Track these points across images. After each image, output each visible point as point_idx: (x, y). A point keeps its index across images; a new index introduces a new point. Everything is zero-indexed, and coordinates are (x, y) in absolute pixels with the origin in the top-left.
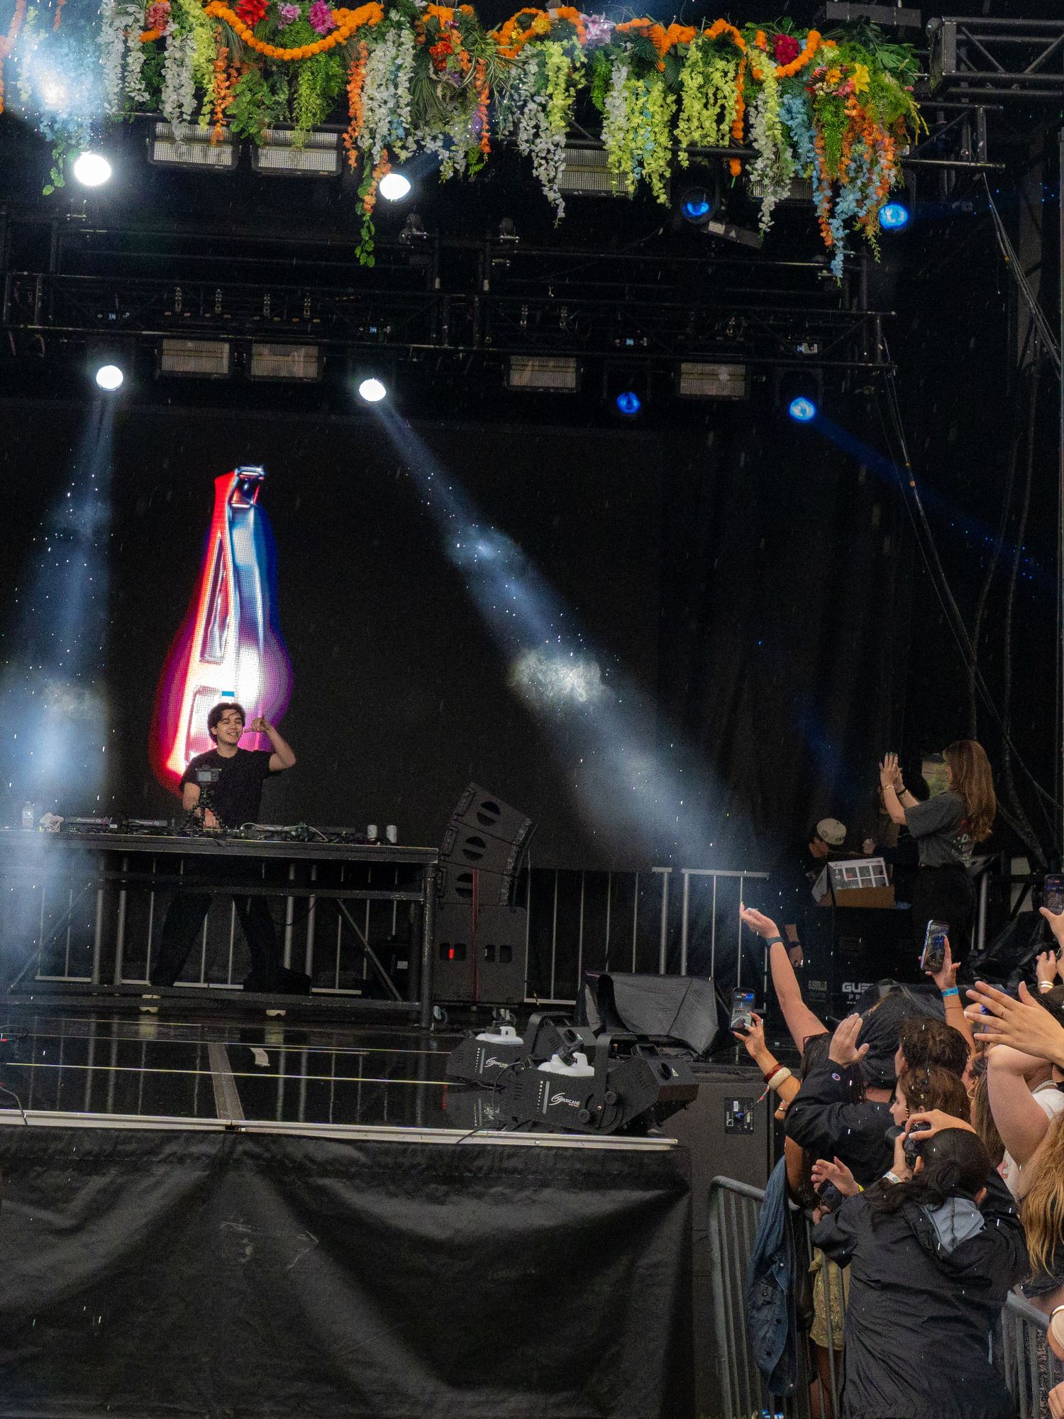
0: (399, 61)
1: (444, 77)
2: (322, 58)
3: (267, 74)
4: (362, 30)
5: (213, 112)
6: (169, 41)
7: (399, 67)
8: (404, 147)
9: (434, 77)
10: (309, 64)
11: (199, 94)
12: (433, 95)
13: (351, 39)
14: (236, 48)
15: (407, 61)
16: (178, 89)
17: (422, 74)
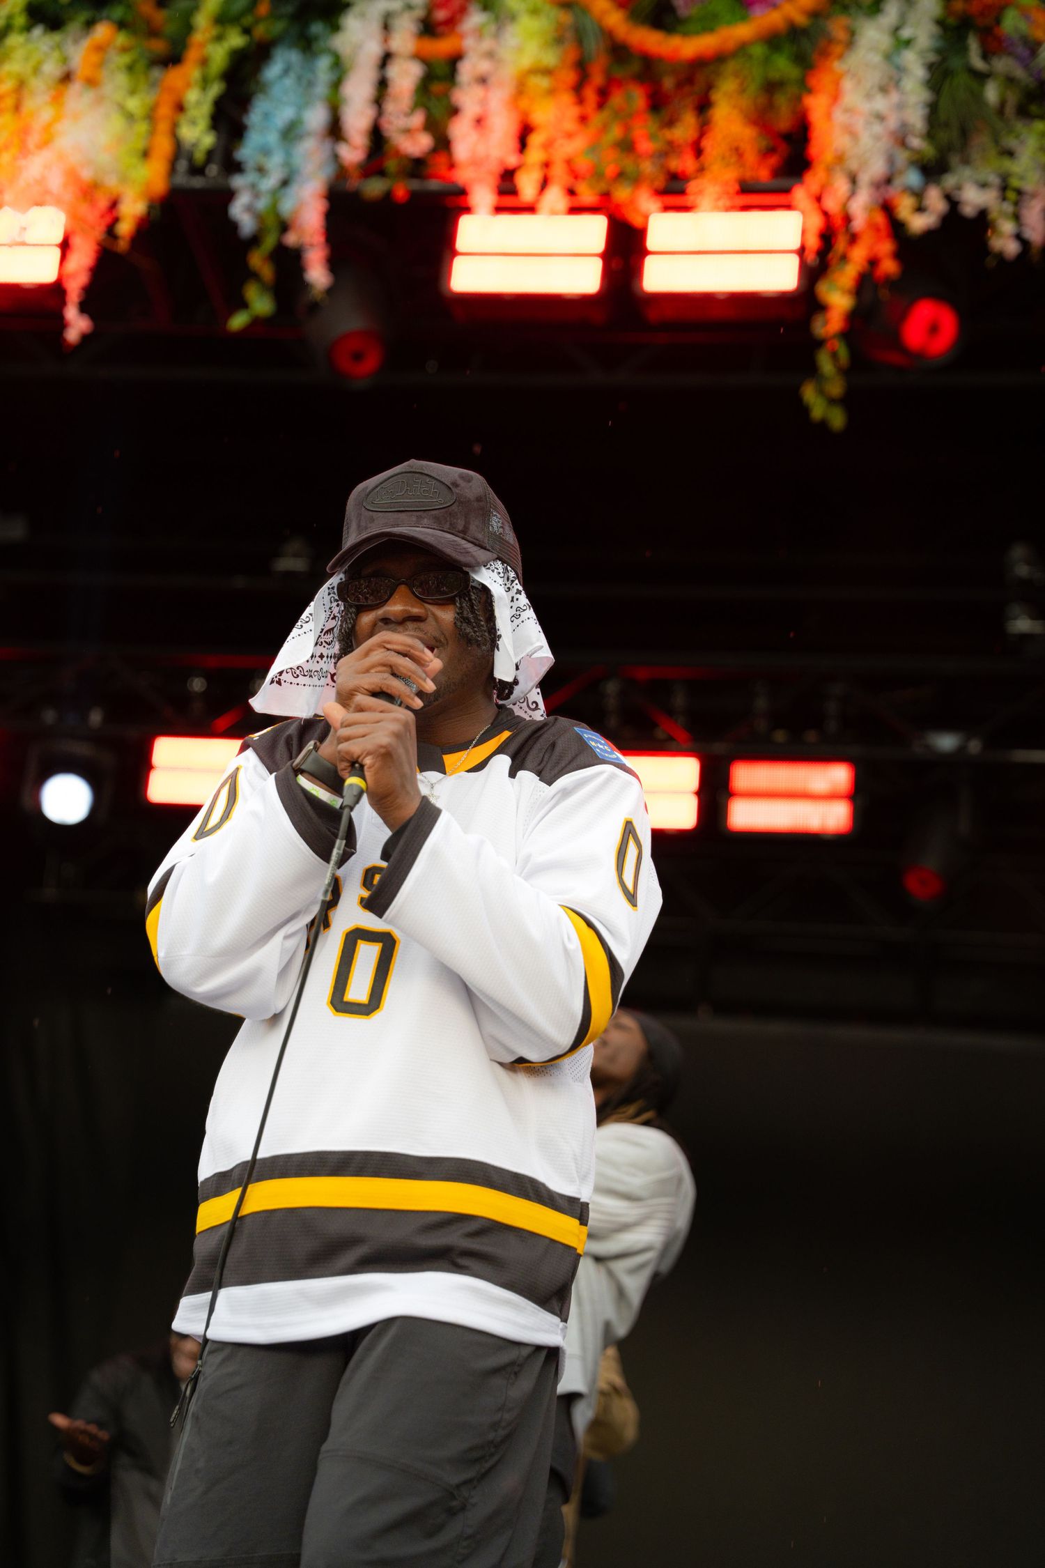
0: (906, 33)
1: (1002, 64)
2: (758, 51)
3: (657, 103)
5: (547, 165)
6: (469, 43)
7: (908, 43)
8: (920, 209)
9: (978, 63)
10: (731, 66)
11: (524, 134)
12: (978, 98)
13: (815, 15)
14: (594, 46)
15: (923, 32)
16: (479, 122)
17: (955, 63)
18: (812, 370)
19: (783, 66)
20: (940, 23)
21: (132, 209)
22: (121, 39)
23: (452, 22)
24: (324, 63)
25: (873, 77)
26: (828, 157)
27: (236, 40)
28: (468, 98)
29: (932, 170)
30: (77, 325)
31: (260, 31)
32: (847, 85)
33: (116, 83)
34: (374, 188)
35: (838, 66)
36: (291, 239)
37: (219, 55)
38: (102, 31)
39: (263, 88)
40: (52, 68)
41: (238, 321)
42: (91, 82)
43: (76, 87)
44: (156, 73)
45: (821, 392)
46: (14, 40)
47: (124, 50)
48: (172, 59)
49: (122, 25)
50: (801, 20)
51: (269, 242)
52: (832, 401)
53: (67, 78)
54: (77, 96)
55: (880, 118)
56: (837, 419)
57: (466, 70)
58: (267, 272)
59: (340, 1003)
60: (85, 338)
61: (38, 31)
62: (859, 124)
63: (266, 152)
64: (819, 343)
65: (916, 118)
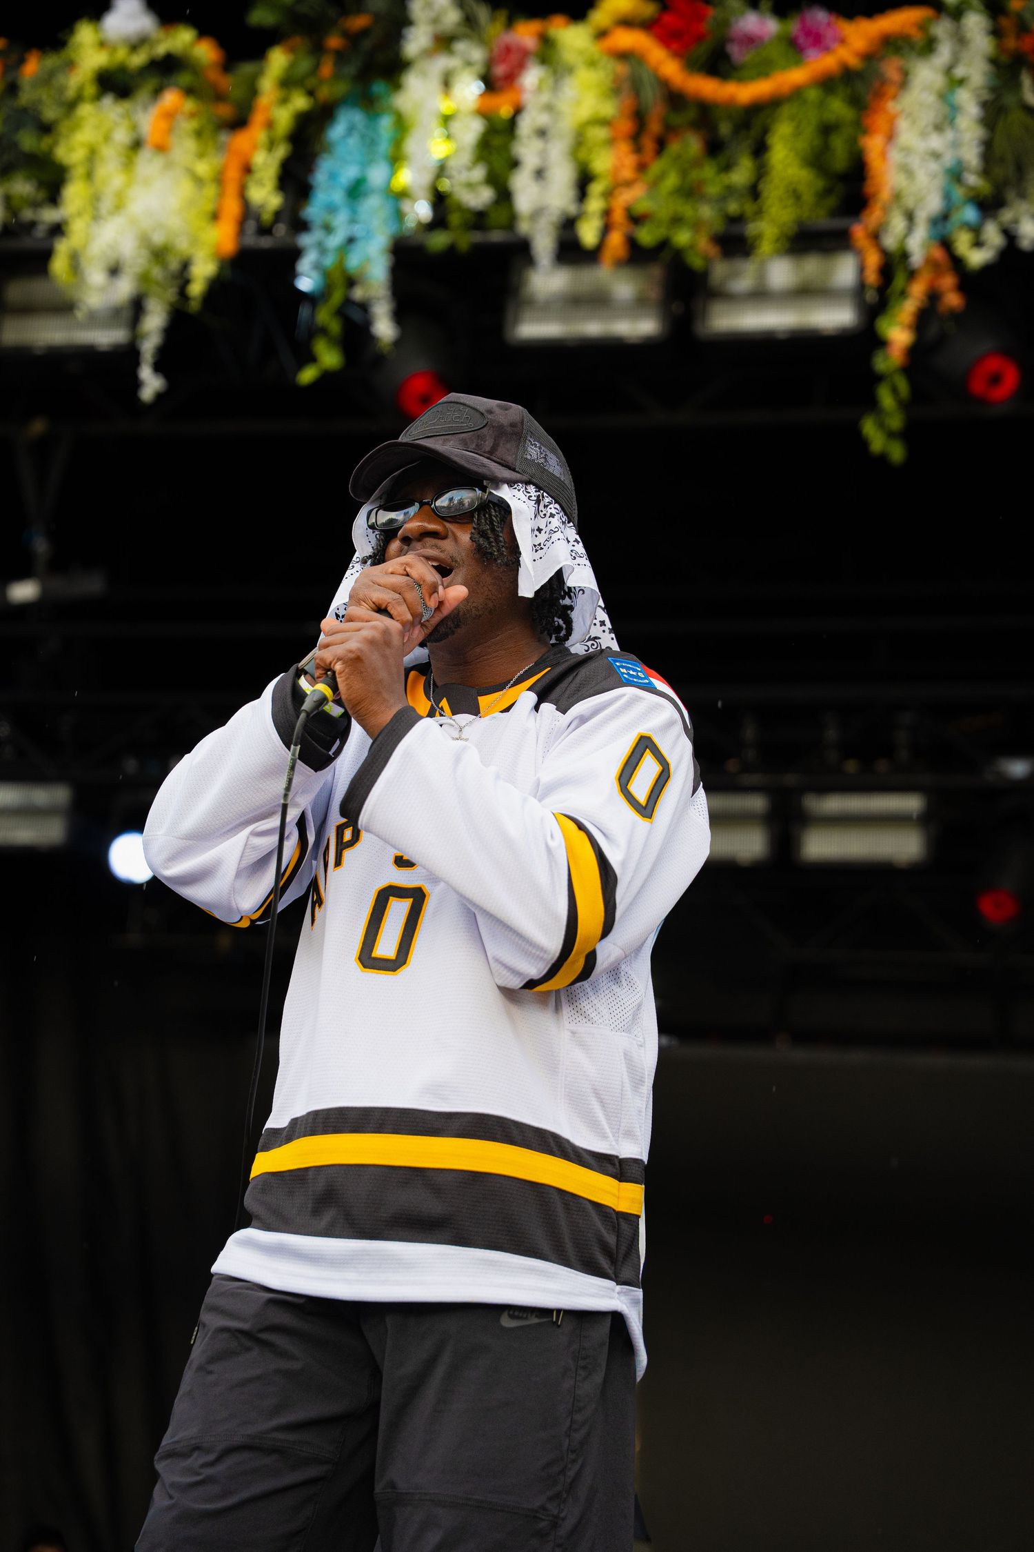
0: (959, 72)
2: (813, 94)
3: (714, 148)
4: (892, 44)
5: (607, 213)
6: (528, 98)
7: (961, 82)
8: (978, 244)
9: (1031, 98)
10: (786, 111)
11: (584, 181)
13: (870, 57)
14: (651, 96)
15: (976, 71)
16: (540, 174)
17: (1009, 100)
18: (871, 404)
19: (838, 108)
20: (993, 61)
21: (203, 270)
22: (189, 105)
23: (511, 78)
24: (386, 123)
25: (928, 117)
26: (885, 195)
27: (300, 102)
28: (528, 150)
29: (989, 205)
30: (151, 383)
31: (325, 93)
32: (903, 125)
33: (185, 148)
34: (439, 241)
35: (892, 106)
36: (358, 294)
37: (284, 118)
38: (171, 98)
39: (327, 148)
40: (122, 136)
41: (308, 375)
42: (161, 148)
43: (145, 154)
44: (224, 137)
45: (881, 425)
46: (85, 110)
47: (192, 115)
48: (239, 122)
49: (189, 92)
50: (854, 62)
51: (337, 298)
52: (891, 435)
53: (137, 145)
54: (147, 164)
55: (936, 156)
56: (897, 453)
57: (526, 125)
58: (335, 327)
59: (368, 960)
60: (159, 397)
61: (108, 101)
62: (915, 162)
63: (332, 209)
64: (878, 378)
65: (971, 155)
